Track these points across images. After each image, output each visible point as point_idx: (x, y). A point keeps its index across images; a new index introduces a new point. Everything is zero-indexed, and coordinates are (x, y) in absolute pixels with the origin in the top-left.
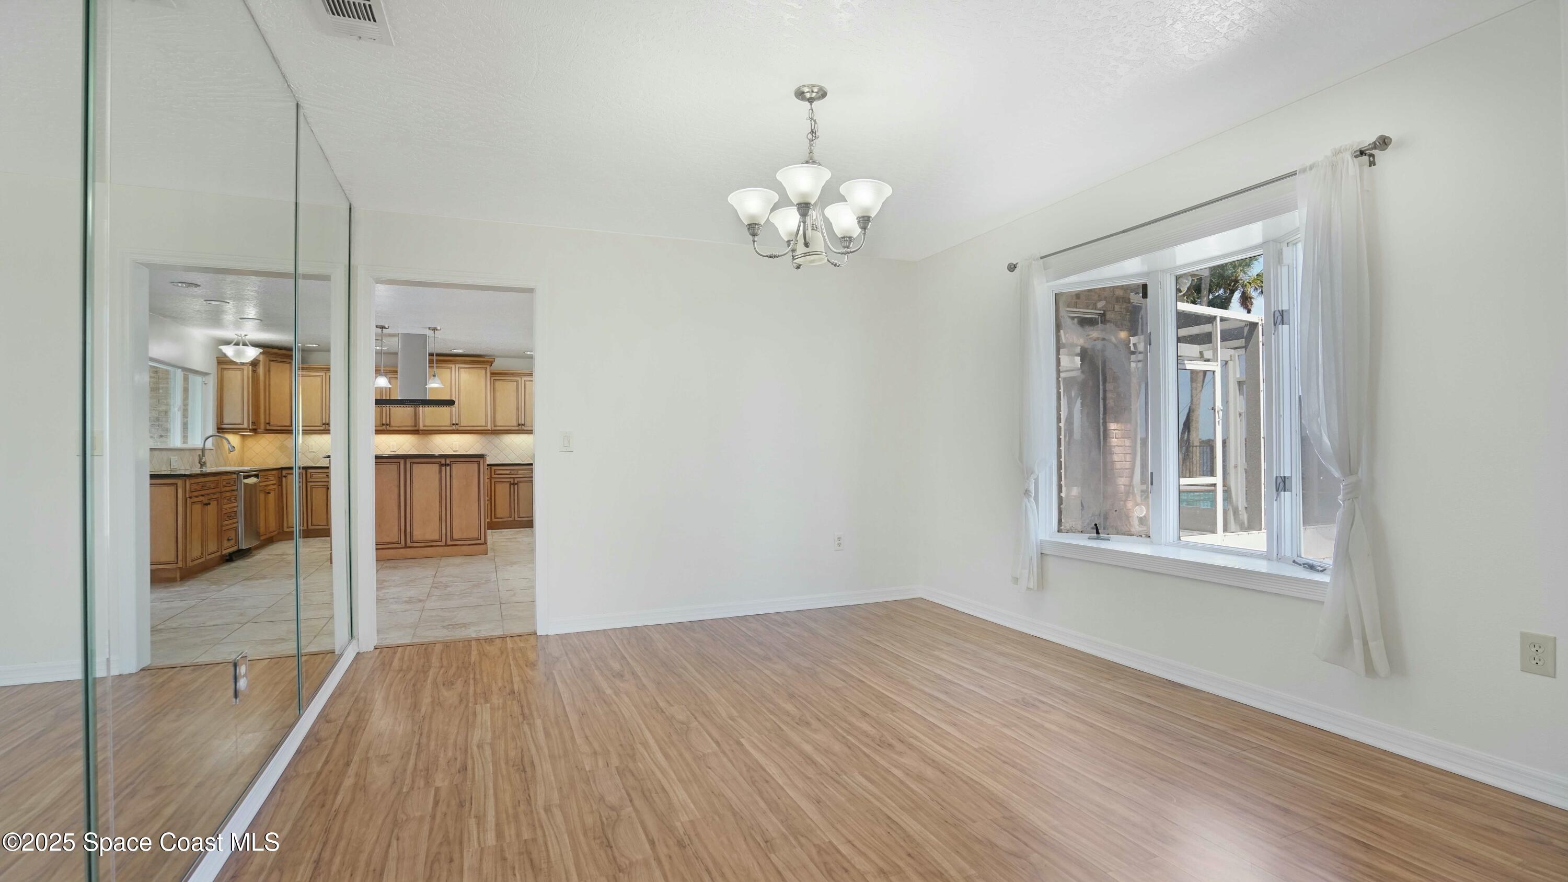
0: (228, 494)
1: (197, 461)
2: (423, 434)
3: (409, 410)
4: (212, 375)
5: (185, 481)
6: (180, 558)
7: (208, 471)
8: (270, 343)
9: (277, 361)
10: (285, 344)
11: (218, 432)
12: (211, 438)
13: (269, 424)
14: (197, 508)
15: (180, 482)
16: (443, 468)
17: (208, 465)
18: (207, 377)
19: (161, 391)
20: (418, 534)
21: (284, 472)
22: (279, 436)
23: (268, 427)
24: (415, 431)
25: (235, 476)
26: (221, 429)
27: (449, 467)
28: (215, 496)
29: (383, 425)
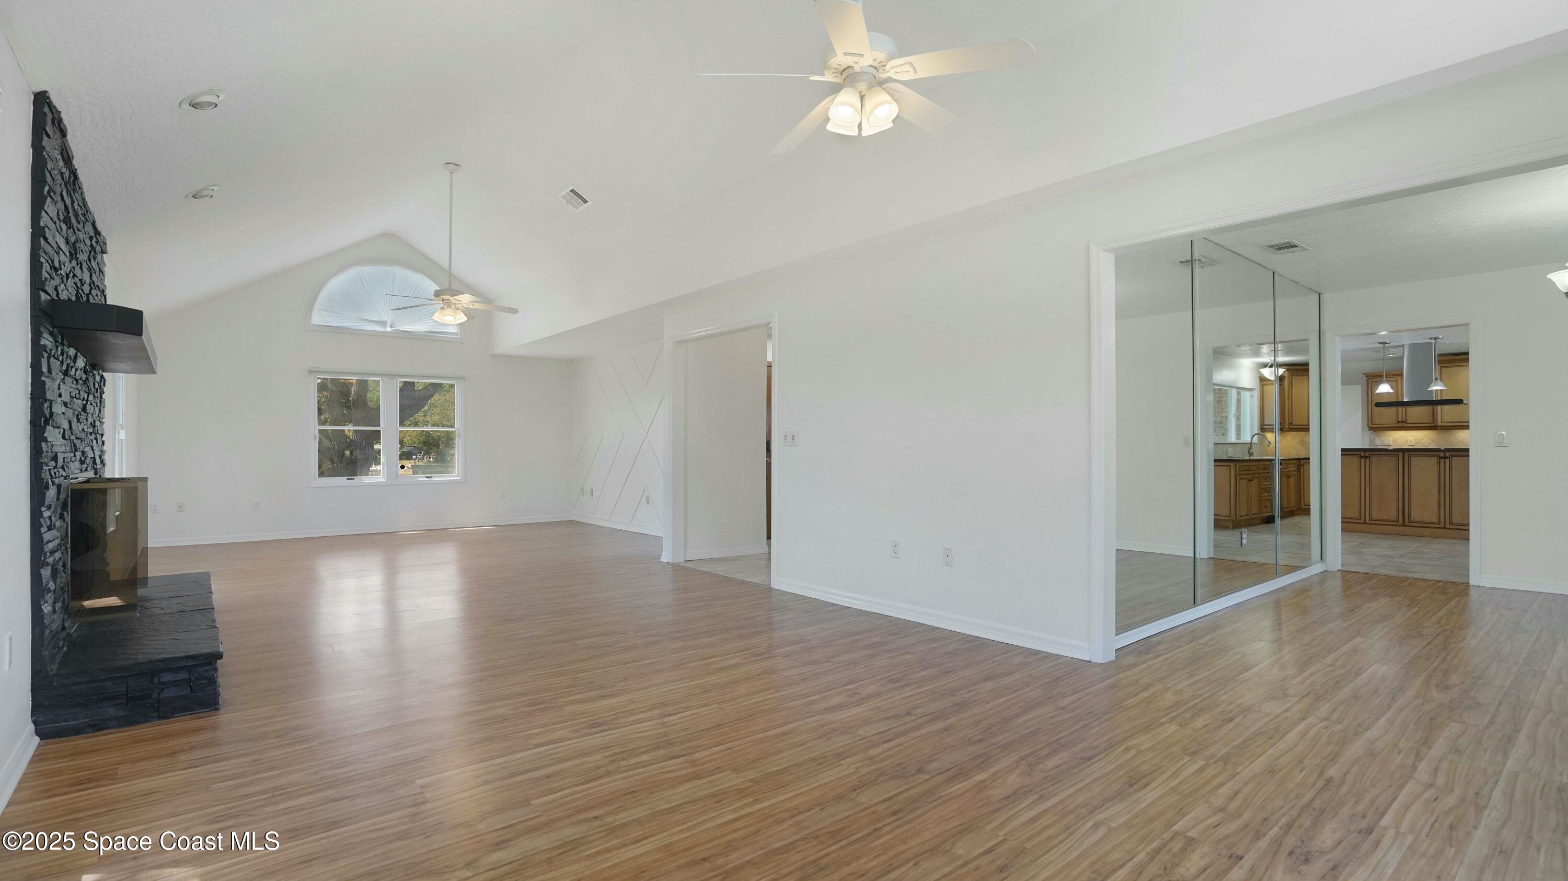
0: (1265, 475)
1: (1247, 451)
2: (1441, 429)
3: (1426, 409)
4: (1256, 390)
5: (1236, 465)
6: (1232, 514)
7: (1255, 458)
8: (1292, 362)
9: (1298, 375)
10: (1304, 362)
11: (1262, 432)
12: (1256, 436)
13: (1291, 424)
14: (1244, 482)
15: (1232, 465)
16: (1442, 461)
17: (1254, 454)
18: (1253, 391)
19: (1223, 403)
20: (1416, 515)
21: (1302, 462)
22: (1300, 433)
23: (1291, 427)
24: (1433, 427)
25: (1269, 463)
26: (1263, 429)
27: (1448, 460)
28: (1256, 475)
29: (1399, 422)
